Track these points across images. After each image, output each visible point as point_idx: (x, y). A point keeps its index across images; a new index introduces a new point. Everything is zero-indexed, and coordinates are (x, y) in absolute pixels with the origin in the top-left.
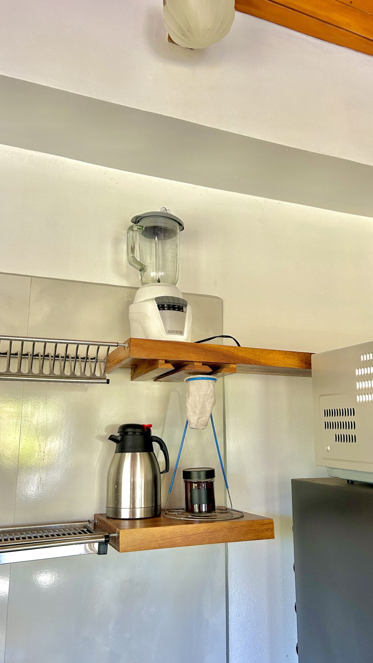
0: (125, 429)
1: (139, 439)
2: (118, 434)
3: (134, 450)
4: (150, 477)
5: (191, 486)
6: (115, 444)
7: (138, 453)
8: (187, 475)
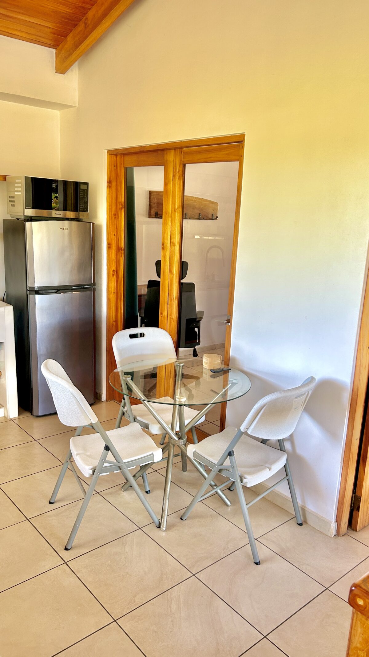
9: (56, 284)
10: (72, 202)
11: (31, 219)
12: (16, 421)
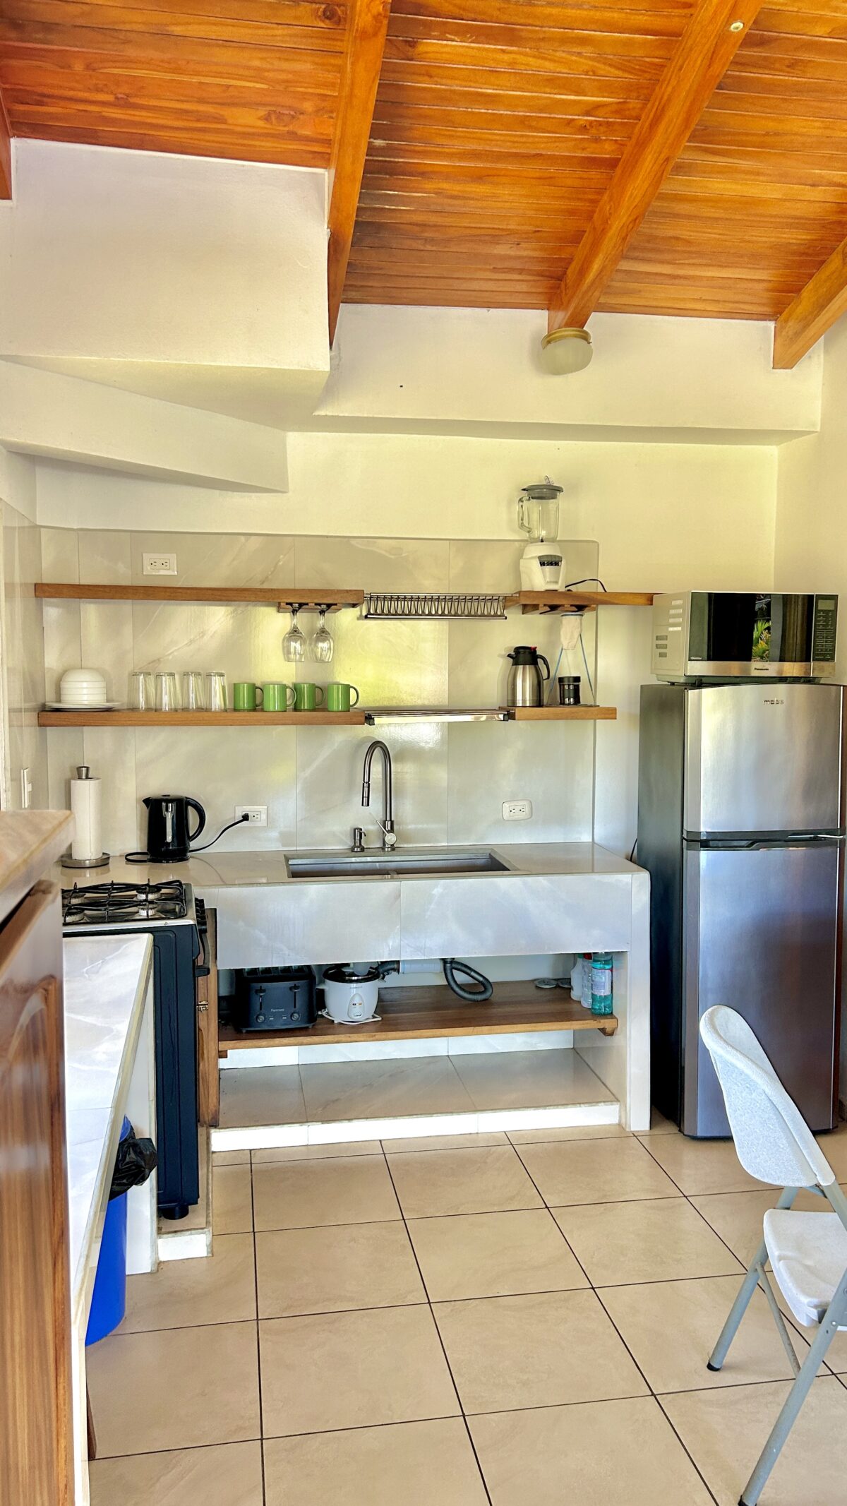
0: (518, 650)
1: (528, 657)
2: (513, 653)
3: (524, 664)
4: (536, 682)
5: (564, 687)
6: (511, 660)
7: (527, 666)
8: (561, 680)
9: (749, 827)
10: (799, 641)
11: (699, 683)
12: (645, 1141)
